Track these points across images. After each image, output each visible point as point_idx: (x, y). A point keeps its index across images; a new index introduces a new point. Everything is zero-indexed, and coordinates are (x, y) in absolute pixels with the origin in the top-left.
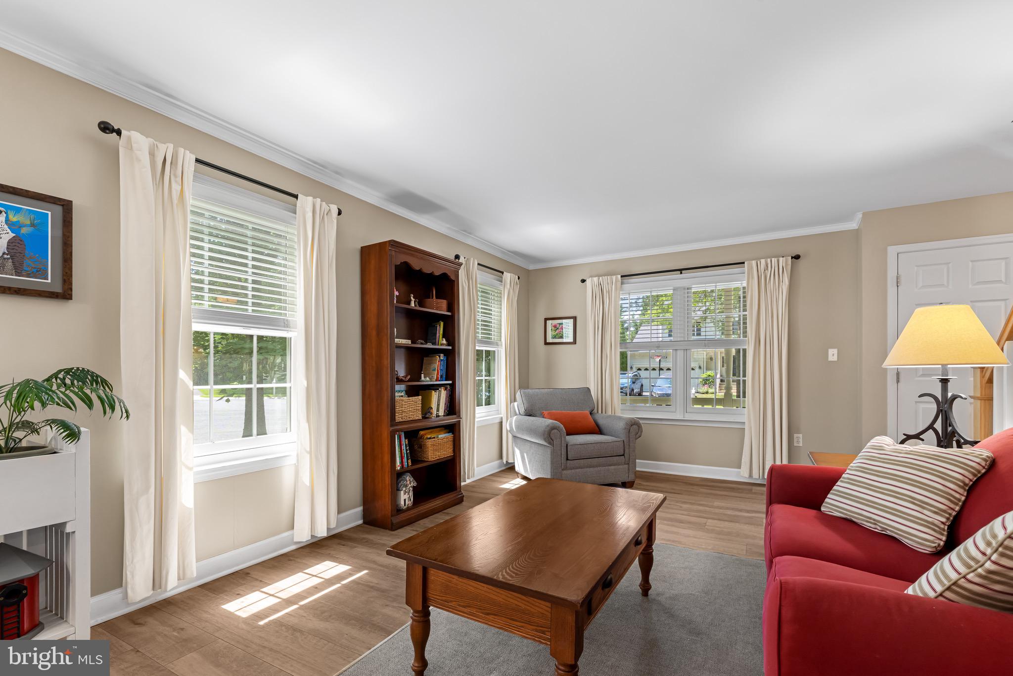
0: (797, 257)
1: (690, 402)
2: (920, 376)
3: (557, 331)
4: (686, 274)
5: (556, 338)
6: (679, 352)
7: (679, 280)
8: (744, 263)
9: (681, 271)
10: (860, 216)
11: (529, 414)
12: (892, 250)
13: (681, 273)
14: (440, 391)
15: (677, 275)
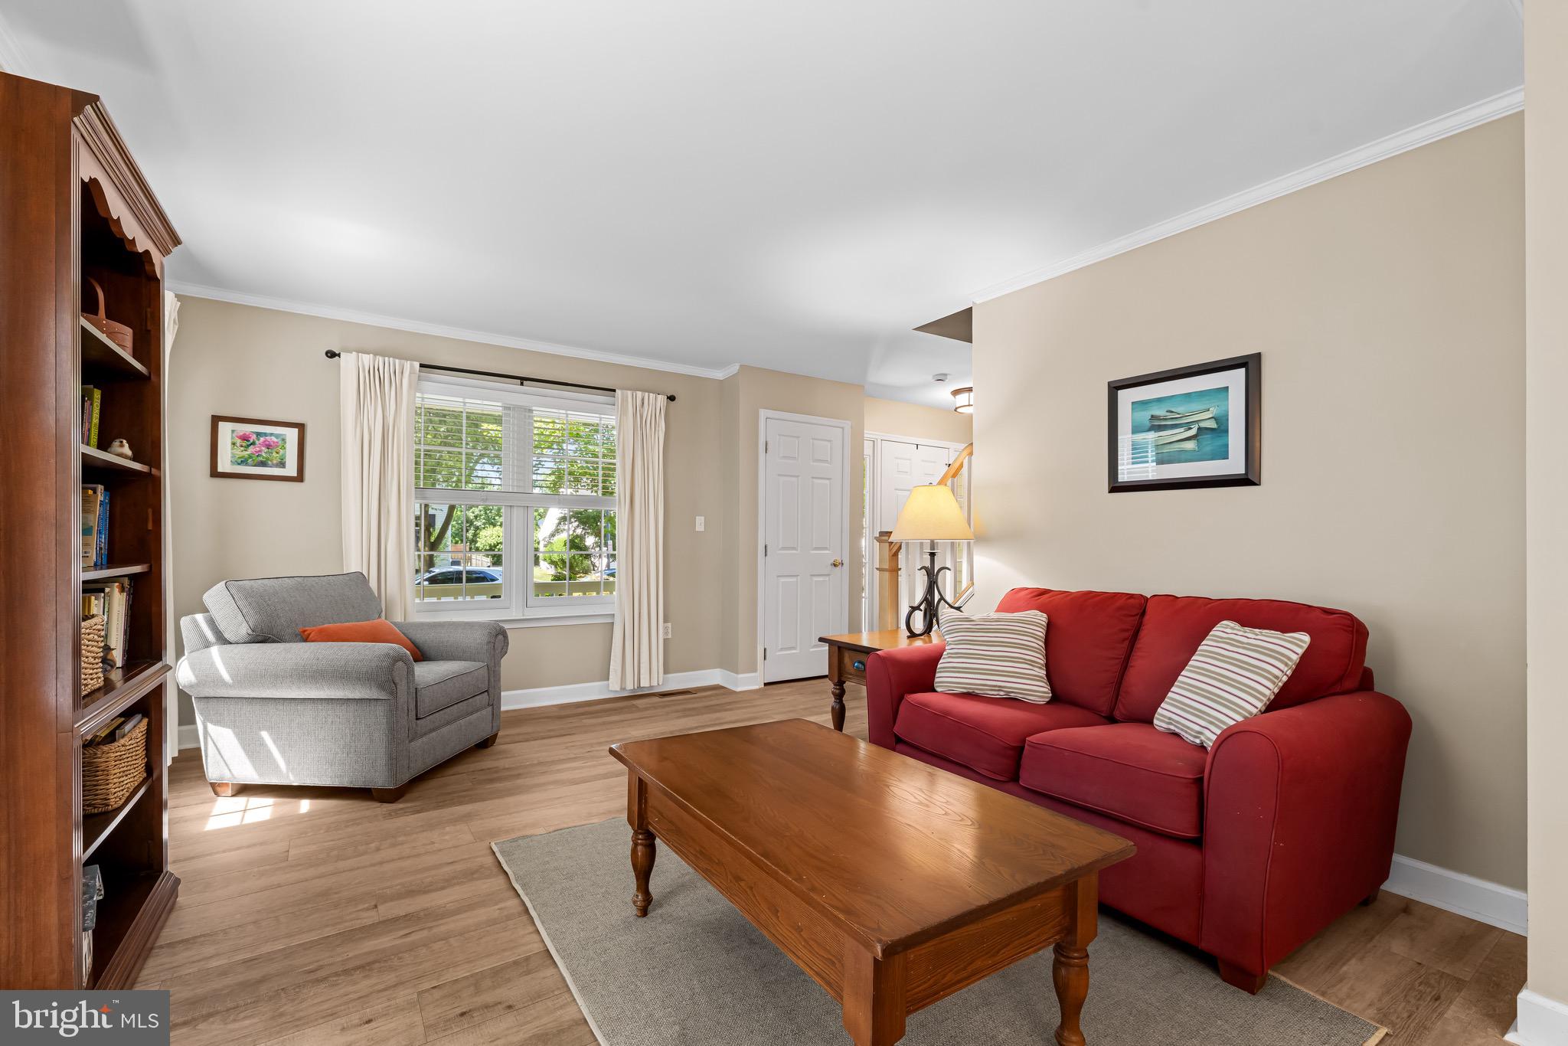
0: (672, 398)
1: (531, 591)
2: (780, 550)
3: (251, 450)
4: (528, 387)
5: (247, 464)
6: (515, 510)
7: (518, 395)
8: (614, 391)
9: (523, 380)
10: (735, 368)
11: (261, 637)
12: (763, 413)
13: (522, 384)
14: (109, 595)
15: (514, 386)
